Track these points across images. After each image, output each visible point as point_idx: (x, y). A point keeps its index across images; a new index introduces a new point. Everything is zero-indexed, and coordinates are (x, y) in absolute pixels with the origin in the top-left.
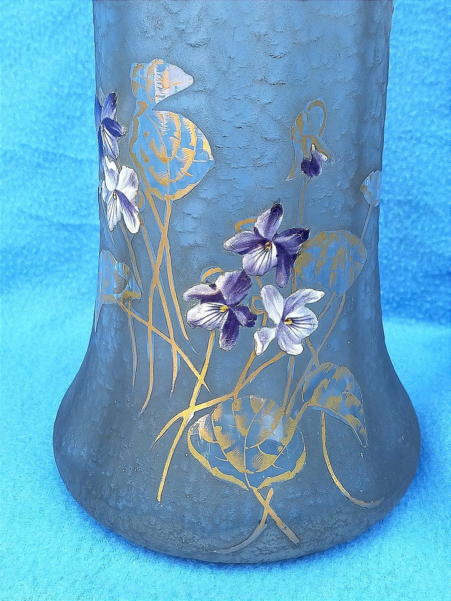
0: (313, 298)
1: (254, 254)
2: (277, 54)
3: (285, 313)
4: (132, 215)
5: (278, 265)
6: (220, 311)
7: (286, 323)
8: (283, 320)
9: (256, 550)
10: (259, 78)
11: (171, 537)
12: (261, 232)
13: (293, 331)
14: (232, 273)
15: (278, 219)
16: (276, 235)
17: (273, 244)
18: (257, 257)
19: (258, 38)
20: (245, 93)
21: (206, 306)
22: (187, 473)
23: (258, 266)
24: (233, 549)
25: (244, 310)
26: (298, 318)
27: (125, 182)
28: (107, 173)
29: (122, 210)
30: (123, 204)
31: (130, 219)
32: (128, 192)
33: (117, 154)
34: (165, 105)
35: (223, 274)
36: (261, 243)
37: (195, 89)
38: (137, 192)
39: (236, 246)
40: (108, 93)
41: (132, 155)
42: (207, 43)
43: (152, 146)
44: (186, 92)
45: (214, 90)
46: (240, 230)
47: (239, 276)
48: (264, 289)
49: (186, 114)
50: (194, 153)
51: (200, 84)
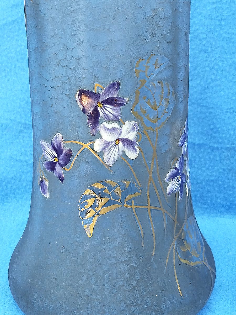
4: (134, 148)
6: (179, 180)
12: (186, 132)
21: (175, 180)
22: (184, 273)
27: (128, 131)
28: (108, 132)
29: (124, 149)
30: (126, 145)
31: (132, 152)
32: (130, 136)
33: (120, 117)
34: (156, 78)
35: (178, 160)
36: (186, 137)
37: (169, 65)
38: (138, 133)
39: (181, 143)
40: (108, 83)
41: (134, 113)
42: (173, 40)
43: (149, 103)
44: (166, 68)
45: (175, 64)
46: (181, 134)
47: (182, 158)
48: (186, 161)
49: (166, 80)
50: (169, 100)
51: (171, 62)
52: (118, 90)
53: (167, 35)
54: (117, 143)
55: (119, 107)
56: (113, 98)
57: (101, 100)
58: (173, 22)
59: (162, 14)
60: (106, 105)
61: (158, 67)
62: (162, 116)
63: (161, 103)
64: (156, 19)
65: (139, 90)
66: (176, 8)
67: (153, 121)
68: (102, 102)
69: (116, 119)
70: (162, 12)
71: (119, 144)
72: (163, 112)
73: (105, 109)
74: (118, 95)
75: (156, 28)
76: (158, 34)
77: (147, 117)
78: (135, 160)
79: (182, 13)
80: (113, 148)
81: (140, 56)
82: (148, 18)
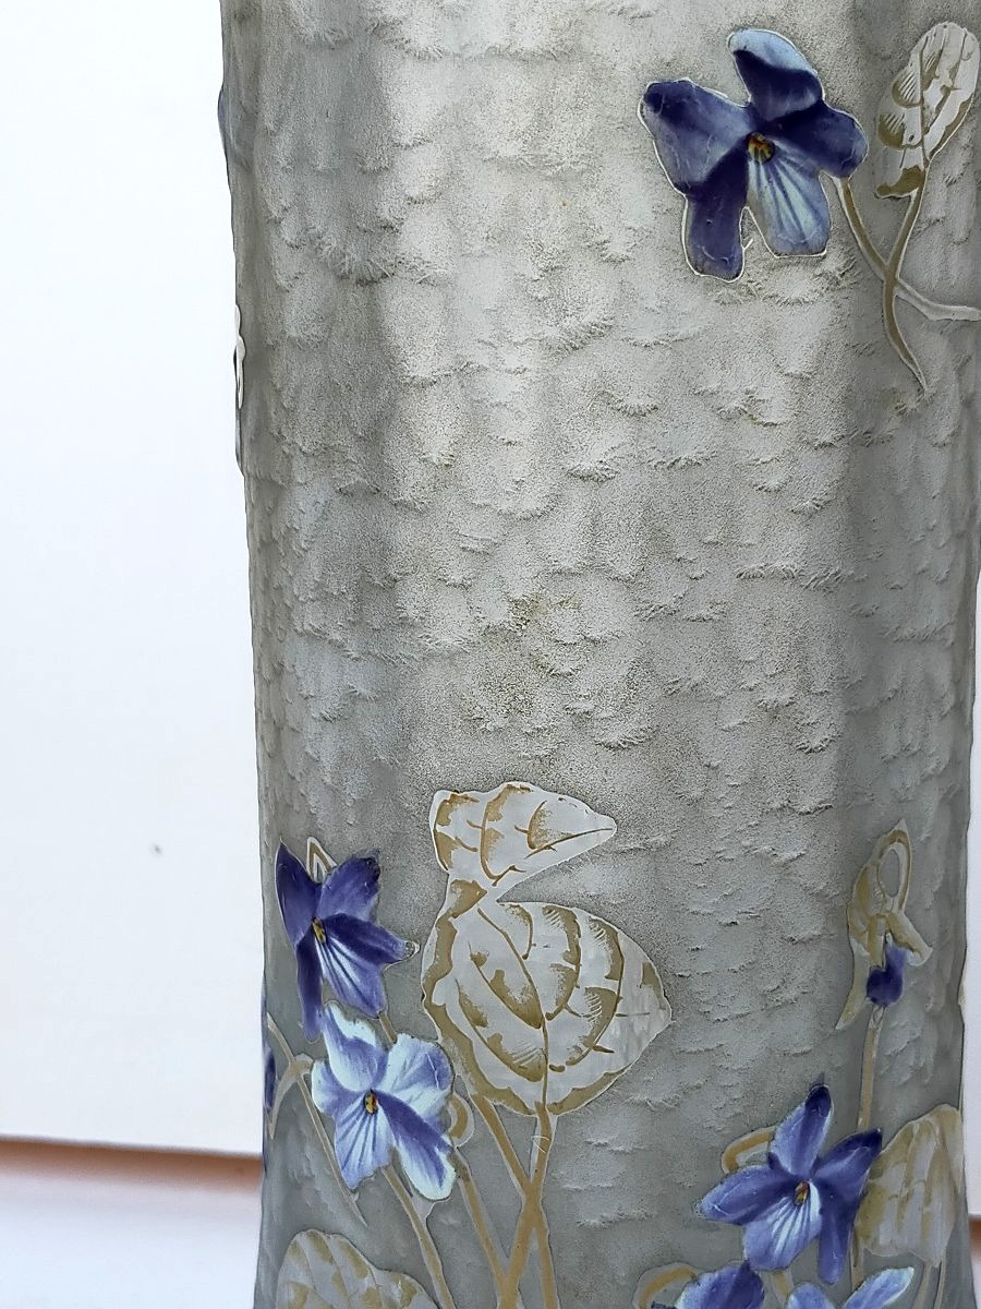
0: (896, 1290)
1: (770, 1220)
2: (816, 743)
4: (432, 1156)
5: (823, 1236)
10: (776, 805)
12: (786, 1163)
14: (717, 1275)
15: (821, 1122)
16: (819, 1163)
17: (812, 1186)
18: (777, 1224)
19: (774, 712)
20: (746, 843)
23: (779, 1247)
27: (408, 1074)
28: (341, 1047)
29: (395, 1142)
30: (400, 1127)
31: (423, 1165)
32: (417, 1099)
33: (380, 1005)
34: (536, 889)
35: (695, 1280)
36: (787, 1189)
37: (622, 847)
38: (448, 1098)
39: (728, 1208)
40: (345, 856)
41: (431, 1007)
42: (650, 738)
43: (498, 986)
44: (596, 855)
45: (668, 845)
46: (734, 1168)
47: (737, 1279)
48: (792, 1298)
49: (595, 907)
50: (619, 999)
51: (632, 833)
52: (372, 894)
53: (604, 715)
54: (369, 1108)
55: (377, 964)
56: (356, 920)
57: (321, 916)
58: (645, 663)
59: (566, 625)
60: (336, 942)
61: (549, 847)
62: (573, 1062)
63: (562, 1004)
64: (533, 641)
65: (451, 919)
66: (668, 600)
67: (519, 1070)
68: (325, 924)
69: (364, 1007)
70: (569, 614)
71: (375, 1112)
72: (582, 1047)
73: (335, 956)
74: (373, 917)
75: (533, 677)
76: (546, 706)
77: (494, 1044)
78: (440, 1206)
79: (719, 623)
80: (358, 1123)
81: (458, 780)
82: (490, 632)
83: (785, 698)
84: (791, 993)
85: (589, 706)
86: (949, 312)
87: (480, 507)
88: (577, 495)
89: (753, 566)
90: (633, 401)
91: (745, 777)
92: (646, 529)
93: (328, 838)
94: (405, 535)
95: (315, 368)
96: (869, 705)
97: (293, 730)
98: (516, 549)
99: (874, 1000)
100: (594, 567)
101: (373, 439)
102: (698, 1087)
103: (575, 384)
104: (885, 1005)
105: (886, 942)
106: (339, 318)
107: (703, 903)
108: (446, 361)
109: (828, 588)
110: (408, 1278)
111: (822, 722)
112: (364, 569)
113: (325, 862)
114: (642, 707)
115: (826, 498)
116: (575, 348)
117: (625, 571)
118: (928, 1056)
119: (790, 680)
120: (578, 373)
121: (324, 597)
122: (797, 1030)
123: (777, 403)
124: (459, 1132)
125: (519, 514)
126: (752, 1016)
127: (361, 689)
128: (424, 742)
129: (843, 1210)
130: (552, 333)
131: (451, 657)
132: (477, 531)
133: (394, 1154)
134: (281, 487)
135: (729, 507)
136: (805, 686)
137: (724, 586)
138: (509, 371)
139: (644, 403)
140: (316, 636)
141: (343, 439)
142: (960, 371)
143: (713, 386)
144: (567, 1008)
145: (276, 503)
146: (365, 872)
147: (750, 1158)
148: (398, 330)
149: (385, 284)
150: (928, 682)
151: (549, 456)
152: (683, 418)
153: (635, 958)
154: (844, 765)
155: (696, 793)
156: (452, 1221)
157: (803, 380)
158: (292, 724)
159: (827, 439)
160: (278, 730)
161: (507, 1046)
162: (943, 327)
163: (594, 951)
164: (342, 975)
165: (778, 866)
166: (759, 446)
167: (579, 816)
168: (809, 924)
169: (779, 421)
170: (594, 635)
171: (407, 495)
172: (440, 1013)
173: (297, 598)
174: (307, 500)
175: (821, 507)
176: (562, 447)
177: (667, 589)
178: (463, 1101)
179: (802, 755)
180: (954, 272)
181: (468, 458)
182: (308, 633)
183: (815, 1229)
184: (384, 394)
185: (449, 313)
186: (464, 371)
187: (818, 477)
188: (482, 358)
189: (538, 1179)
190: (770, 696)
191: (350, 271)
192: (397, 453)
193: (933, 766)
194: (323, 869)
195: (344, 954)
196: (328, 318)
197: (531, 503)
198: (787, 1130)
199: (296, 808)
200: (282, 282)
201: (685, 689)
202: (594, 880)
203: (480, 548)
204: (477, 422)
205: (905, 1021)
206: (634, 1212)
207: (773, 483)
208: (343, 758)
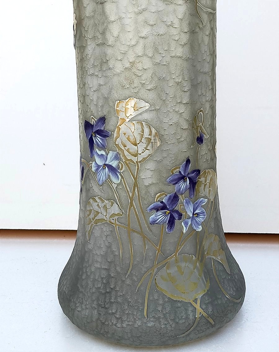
0: (204, 202)
2: (186, 90)
3: (194, 211)
4: (117, 174)
5: (190, 188)
6: (166, 214)
7: (195, 216)
8: (193, 214)
9: (196, 331)
10: (179, 102)
11: (155, 334)
12: (182, 173)
13: (197, 219)
14: (170, 195)
15: (189, 166)
16: (188, 174)
17: (188, 178)
18: (181, 185)
19: (178, 83)
20: (173, 109)
21: (160, 213)
22: (158, 300)
23: (182, 189)
24: (187, 333)
25: (177, 212)
26: (199, 213)
28: (98, 157)
29: (109, 173)
30: (110, 170)
31: (115, 177)
32: (114, 163)
33: (106, 146)
34: (135, 118)
35: (166, 195)
36: (182, 178)
37: (150, 109)
38: (120, 162)
39: (172, 181)
40: (99, 117)
41: (116, 145)
42: (156, 88)
43: (128, 139)
44: (146, 111)
45: (159, 109)
46: (173, 173)
47: (174, 196)
48: (184, 200)
49: (146, 121)
50: (151, 139)
51: (153, 106)
52: (104, 124)
53: (147, 84)
54: (104, 168)
55: (105, 138)
56: (101, 130)
57: (94, 131)
58: (154, 73)
59: (140, 66)
60: (97, 135)
61: (137, 110)
62: (143, 152)
63: (141, 141)
64: (134, 70)
65: (119, 126)
66: (158, 61)
67: (133, 155)
68: (95, 132)
69: (103, 147)
70: (140, 64)
71: (105, 168)
72: (144, 149)
73: (97, 139)
74: (104, 129)
75: (134, 77)
76: (136, 82)
77: (128, 150)
78: (118, 185)
79: (167, 65)
80: (102, 171)
81: (120, 99)
82: (126, 69)
83: (180, 81)
84: (183, 139)
85: (144, 82)
86: (207, 10)
87: (123, 44)
88: (142, 41)
89: (173, 55)
90: (151, 23)
91: (173, 95)
92: (154, 47)
93: (95, 115)
94: (109, 51)
95: (92, 22)
96: (195, 83)
97: (88, 95)
98: (130, 52)
99: (198, 143)
100: (145, 55)
101: (103, 33)
102: (166, 157)
103: (141, 20)
104: (200, 144)
105: (200, 132)
106: (97, 10)
107: (166, 120)
108: (117, 17)
109: (187, 60)
110: (112, 201)
111: (187, 86)
112: (102, 59)
113: (95, 120)
114: (154, 82)
115: (186, 43)
116: (140, 13)
117: (150, 56)
118: (209, 158)
119: (181, 77)
120: (141, 18)
121: (94, 66)
122: (184, 147)
123: (177, 24)
124: (121, 169)
125: (131, 45)
126: (175, 143)
127: (101, 83)
128: (114, 92)
129: (193, 184)
130: (136, 10)
131: (118, 75)
132: (123, 49)
133: (109, 176)
134: (85, 47)
135: (169, 43)
136: (183, 79)
137: (168, 59)
138: (129, 18)
139: (153, 23)
140: (92, 75)
141: (98, 34)
142: (210, 22)
143: (165, 20)
144: (141, 142)
145: (84, 50)
146: (103, 120)
147: (176, 172)
148: (108, 12)
149: (105, 3)
150: (206, 82)
151: (136, 34)
152: (160, 26)
153: (154, 131)
154: (191, 96)
155: (164, 99)
156: (121, 188)
157: (181, 20)
158: (87, 94)
159: (186, 31)
160: (84, 97)
161: (130, 151)
162: (207, 12)
163: (146, 130)
164: (98, 142)
165: (179, 114)
166: (174, 32)
167: (143, 104)
168: (185, 126)
169: (177, 27)
170: (145, 68)
171: (110, 43)
172: (117, 145)
173: (88, 68)
174: (91, 48)
175: (185, 44)
176: (138, 32)
177: (158, 59)
178: (122, 163)
179: (183, 92)
180: (208, 2)
181: (121, 35)
182: (91, 75)
183: (188, 187)
184: (105, 24)
185: (117, 7)
186: (120, 18)
187: (185, 38)
188: (123, 16)
189: (137, 176)
190: (177, 80)
191: (99, 2)
192: (108, 35)
193: (208, 99)
194: (94, 121)
195: (98, 137)
196: (94, 11)
197: (133, 43)
198: (182, 166)
199: (88, 111)
200: (85, 6)
201: (162, 78)
202: (146, 116)
203: (124, 52)
204: (123, 28)
205: (204, 148)
206: (154, 182)
207: (176, 39)
208: (98, 98)
